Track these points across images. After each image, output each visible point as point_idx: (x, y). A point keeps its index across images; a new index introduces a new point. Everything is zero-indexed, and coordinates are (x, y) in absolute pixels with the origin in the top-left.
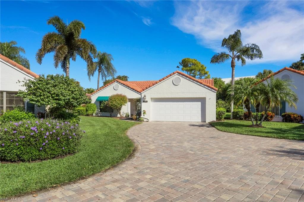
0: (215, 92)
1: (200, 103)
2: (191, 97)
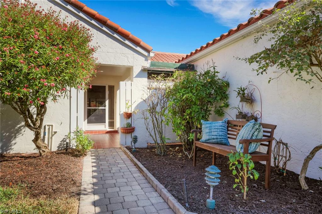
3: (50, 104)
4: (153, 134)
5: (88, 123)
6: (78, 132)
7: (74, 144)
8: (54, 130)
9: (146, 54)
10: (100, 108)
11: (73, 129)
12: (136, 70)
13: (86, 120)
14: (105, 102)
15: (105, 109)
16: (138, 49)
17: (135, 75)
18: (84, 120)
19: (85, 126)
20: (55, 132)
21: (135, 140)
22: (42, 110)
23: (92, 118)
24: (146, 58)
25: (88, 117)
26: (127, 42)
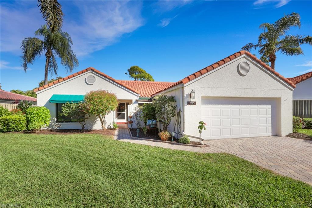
0: (292, 90)
1: (269, 107)
2: (262, 97)
3: (106, 115)
4: (137, 124)
5: (118, 119)
6: (114, 123)
7: (112, 127)
8: (106, 122)
9: (137, 95)
10: (123, 113)
11: (112, 122)
12: (134, 101)
13: (117, 118)
14: (125, 110)
15: (125, 113)
16: (134, 93)
17: (133, 103)
18: (116, 118)
19: (117, 120)
20: (106, 123)
21: (132, 126)
22: (104, 115)
23: (120, 117)
24: (138, 96)
25: (118, 116)
26: (130, 91)
